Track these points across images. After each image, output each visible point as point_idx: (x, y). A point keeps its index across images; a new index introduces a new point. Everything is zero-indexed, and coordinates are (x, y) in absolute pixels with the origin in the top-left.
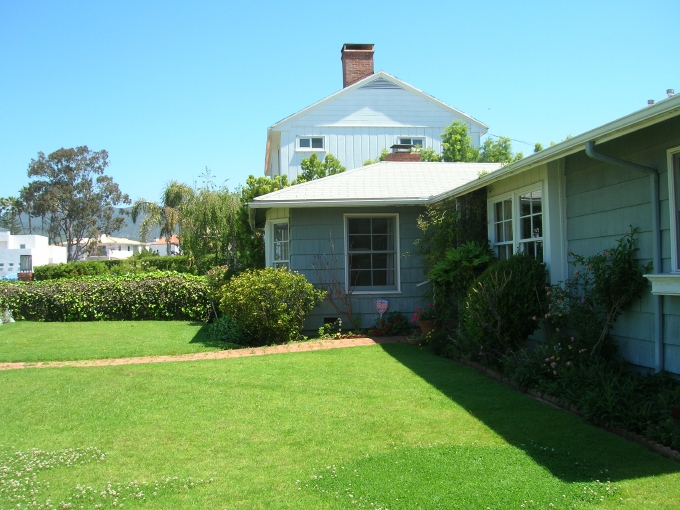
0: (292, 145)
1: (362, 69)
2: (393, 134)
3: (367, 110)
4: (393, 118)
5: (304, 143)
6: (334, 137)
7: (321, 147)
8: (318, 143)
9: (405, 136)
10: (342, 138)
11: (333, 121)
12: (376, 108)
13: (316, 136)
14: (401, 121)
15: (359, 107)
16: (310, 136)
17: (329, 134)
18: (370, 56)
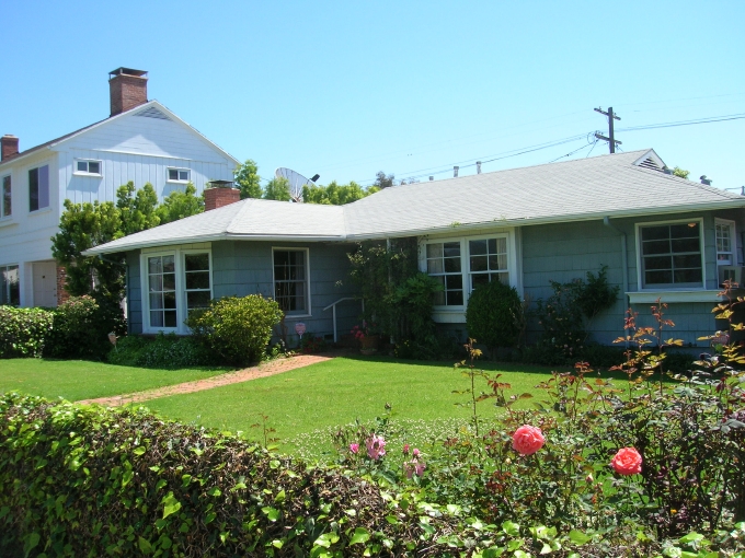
0: (70, 167)
1: (137, 95)
2: (162, 164)
3: (140, 138)
4: (163, 147)
5: (82, 166)
6: (110, 162)
7: (97, 172)
8: (95, 167)
9: (173, 167)
10: (117, 164)
11: (110, 146)
12: (149, 136)
13: (94, 160)
14: (170, 153)
15: (133, 134)
16: (87, 159)
17: (105, 159)
18: (143, 83)
